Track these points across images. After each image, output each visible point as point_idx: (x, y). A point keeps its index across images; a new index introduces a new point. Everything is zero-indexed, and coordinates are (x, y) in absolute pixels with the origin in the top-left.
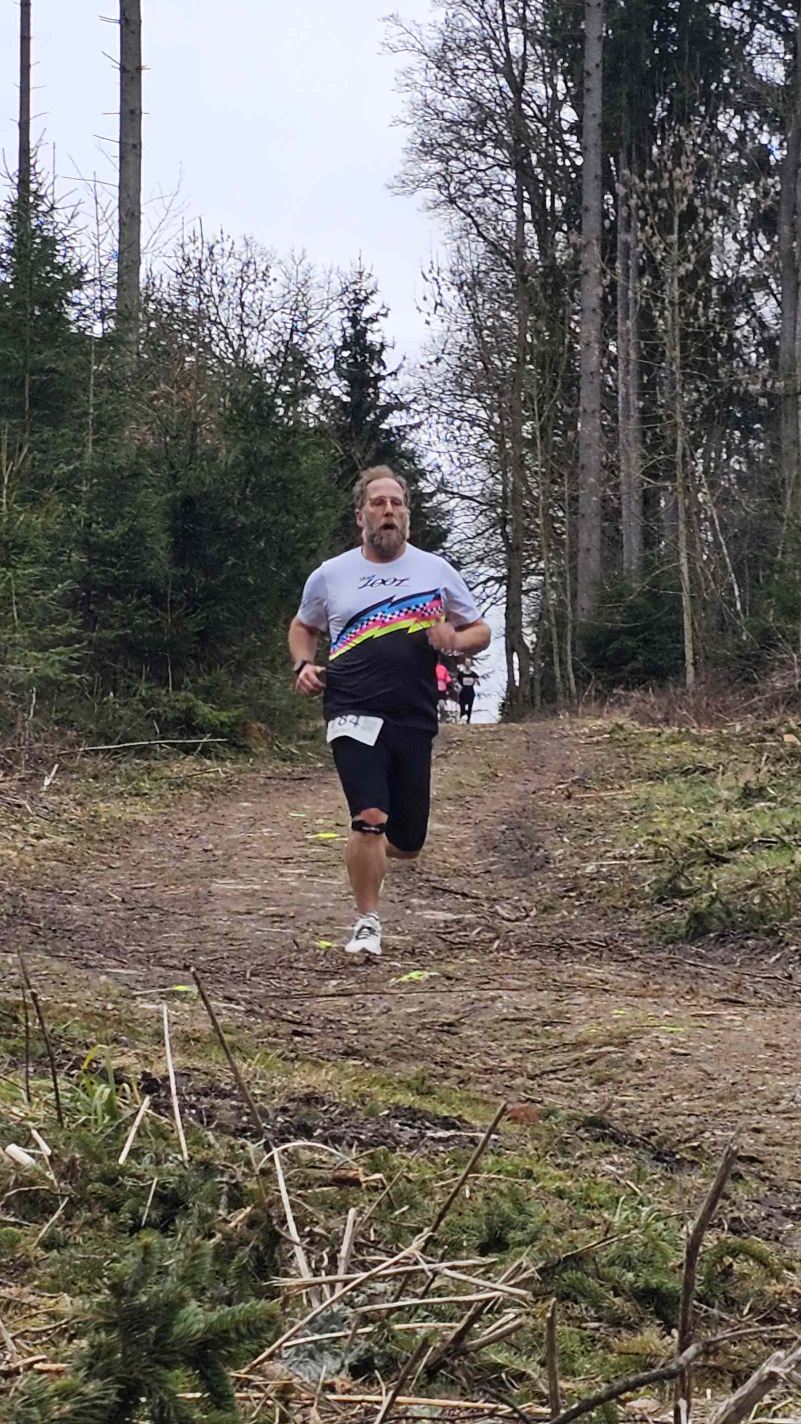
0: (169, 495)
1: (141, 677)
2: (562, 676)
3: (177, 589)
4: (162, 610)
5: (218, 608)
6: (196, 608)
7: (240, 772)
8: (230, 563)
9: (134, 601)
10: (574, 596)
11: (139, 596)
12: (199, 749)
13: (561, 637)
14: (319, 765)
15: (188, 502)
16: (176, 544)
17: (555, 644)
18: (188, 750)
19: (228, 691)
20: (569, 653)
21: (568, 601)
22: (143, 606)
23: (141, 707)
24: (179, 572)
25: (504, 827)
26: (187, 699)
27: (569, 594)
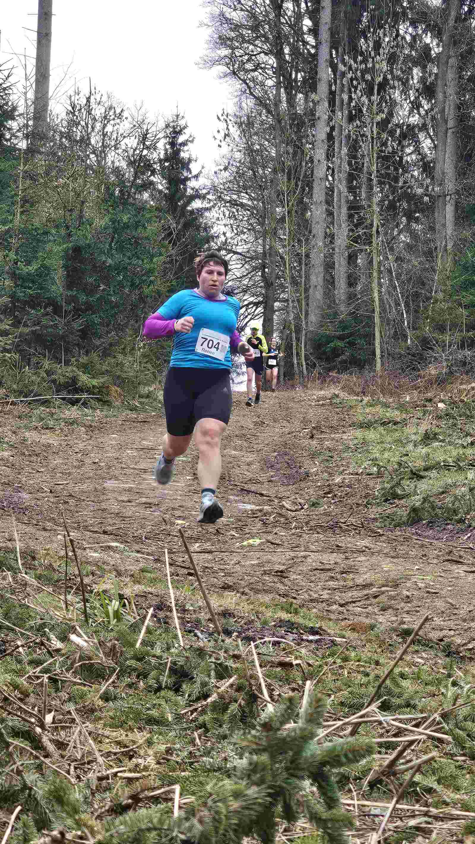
0: (65, 246)
1: (45, 357)
2: (298, 363)
3: (68, 303)
4: (58, 316)
5: (94, 316)
6: (80, 315)
7: (106, 417)
8: (101, 288)
9: (42, 311)
10: (307, 314)
11: (45, 308)
12: (81, 402)
13: (298, 339)
14: (153, 414)
15: (77, 250)
16: (68, 276)
17: (294, 344)
18: (74, 402)
19: (98, 366)
20: (303, 349)
21: (303, 317)
22: (47, 314)
23: (45, 375)
24: (69, 293)
25: (276, 453)
26: (73, 371)
27: (303, 313)
